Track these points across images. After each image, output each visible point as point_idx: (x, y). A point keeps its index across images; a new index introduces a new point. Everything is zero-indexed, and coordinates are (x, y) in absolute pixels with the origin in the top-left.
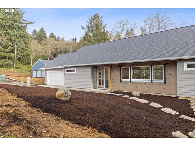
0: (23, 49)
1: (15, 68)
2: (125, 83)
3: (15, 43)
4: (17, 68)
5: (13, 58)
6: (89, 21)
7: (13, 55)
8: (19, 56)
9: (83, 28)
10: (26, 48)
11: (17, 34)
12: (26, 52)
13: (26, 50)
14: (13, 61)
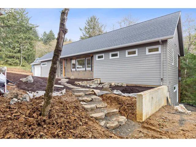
0: (28, 49)
1: (21, 66)
2: (74, 72)
3: (22, 45)
4: (23, 66)
5: (19, 57)
6: (87, 23)
7: (20, 55)
8: (25, 56)
9: (81, 30)
10: (31, 49)
11: (23, 37)
12: (31, 52)
13: (31, 51)
14: (20, 60)
